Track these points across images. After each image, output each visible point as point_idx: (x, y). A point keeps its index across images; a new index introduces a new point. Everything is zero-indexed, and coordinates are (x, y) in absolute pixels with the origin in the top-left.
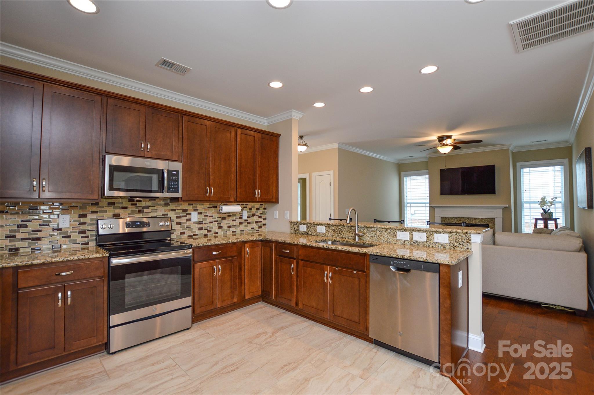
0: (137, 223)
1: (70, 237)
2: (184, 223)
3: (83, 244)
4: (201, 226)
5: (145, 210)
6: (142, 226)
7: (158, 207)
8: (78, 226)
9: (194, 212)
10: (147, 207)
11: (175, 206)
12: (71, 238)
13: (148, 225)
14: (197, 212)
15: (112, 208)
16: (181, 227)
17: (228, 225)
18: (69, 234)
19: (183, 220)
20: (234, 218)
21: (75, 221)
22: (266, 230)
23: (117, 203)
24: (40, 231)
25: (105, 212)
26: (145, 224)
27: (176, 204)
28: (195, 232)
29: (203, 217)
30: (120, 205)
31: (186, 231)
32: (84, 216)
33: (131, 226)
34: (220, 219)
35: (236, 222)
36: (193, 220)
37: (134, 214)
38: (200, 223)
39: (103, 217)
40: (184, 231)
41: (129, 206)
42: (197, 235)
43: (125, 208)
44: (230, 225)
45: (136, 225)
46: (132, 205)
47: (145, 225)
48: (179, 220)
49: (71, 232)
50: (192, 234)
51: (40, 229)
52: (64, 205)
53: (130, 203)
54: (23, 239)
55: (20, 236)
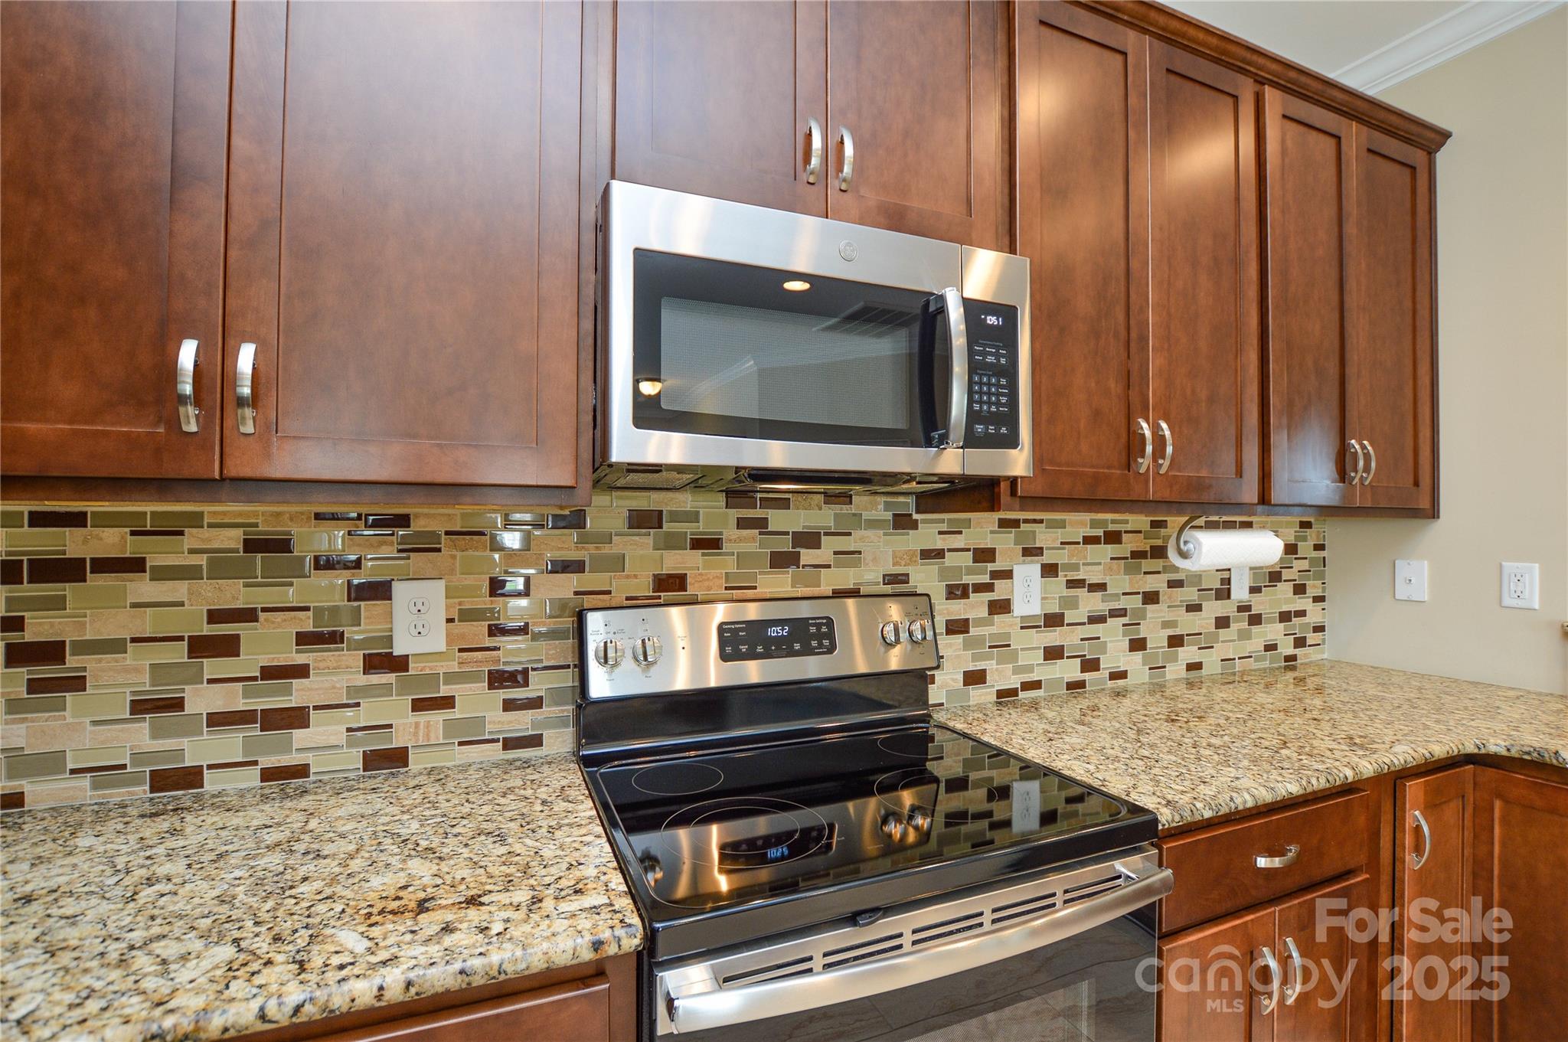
0: (774, 632)
1: (448, 702)
2: (980, 622)
3: (509, 744)
4: (1053, 637)
5: (807, 556)
6: (797, 646)
7: (862, 539)
8: (489, 642)
9: (1024, 562)
10: (810, 539)
11: (940, 533)
12: (456, 713)
13: (826, 642)
14: (1038, 567)
15: (649, 541)
16: (967, 646)
17: (1171, 632)
18: (444, 691)
19: (974, 608)
20: (1190, 594)
21: (467, 615)
22: (1325, 656)
23: (677, 517)
24: (302, 671)
25: (618, 563)
26: (814, 636)
27: (943, 521)
28: (1029, 669)
29: (1066, 592)
30: (688, 529)
31: (989, 665)
33: (744, 648)
34: (1136, 602)
35: (1203, 614)
36: (1020, 608)
37: (754, 578)
38: (1053, 620)
39: (609, 592)
40: (980, 665)
41: (730, 533)
42: (1036, 685)
43: (709, 544)
44: (1178, 632)
45: (768, 642)
46: (742, 523)
47: (814, 643)
48: (958, 609)
49: (451, 678)
50: (1014, 682)
51: (300, 659)
52: (417, 525)
53: (734, 514)
54: (218, 720)
55: (201, 700)
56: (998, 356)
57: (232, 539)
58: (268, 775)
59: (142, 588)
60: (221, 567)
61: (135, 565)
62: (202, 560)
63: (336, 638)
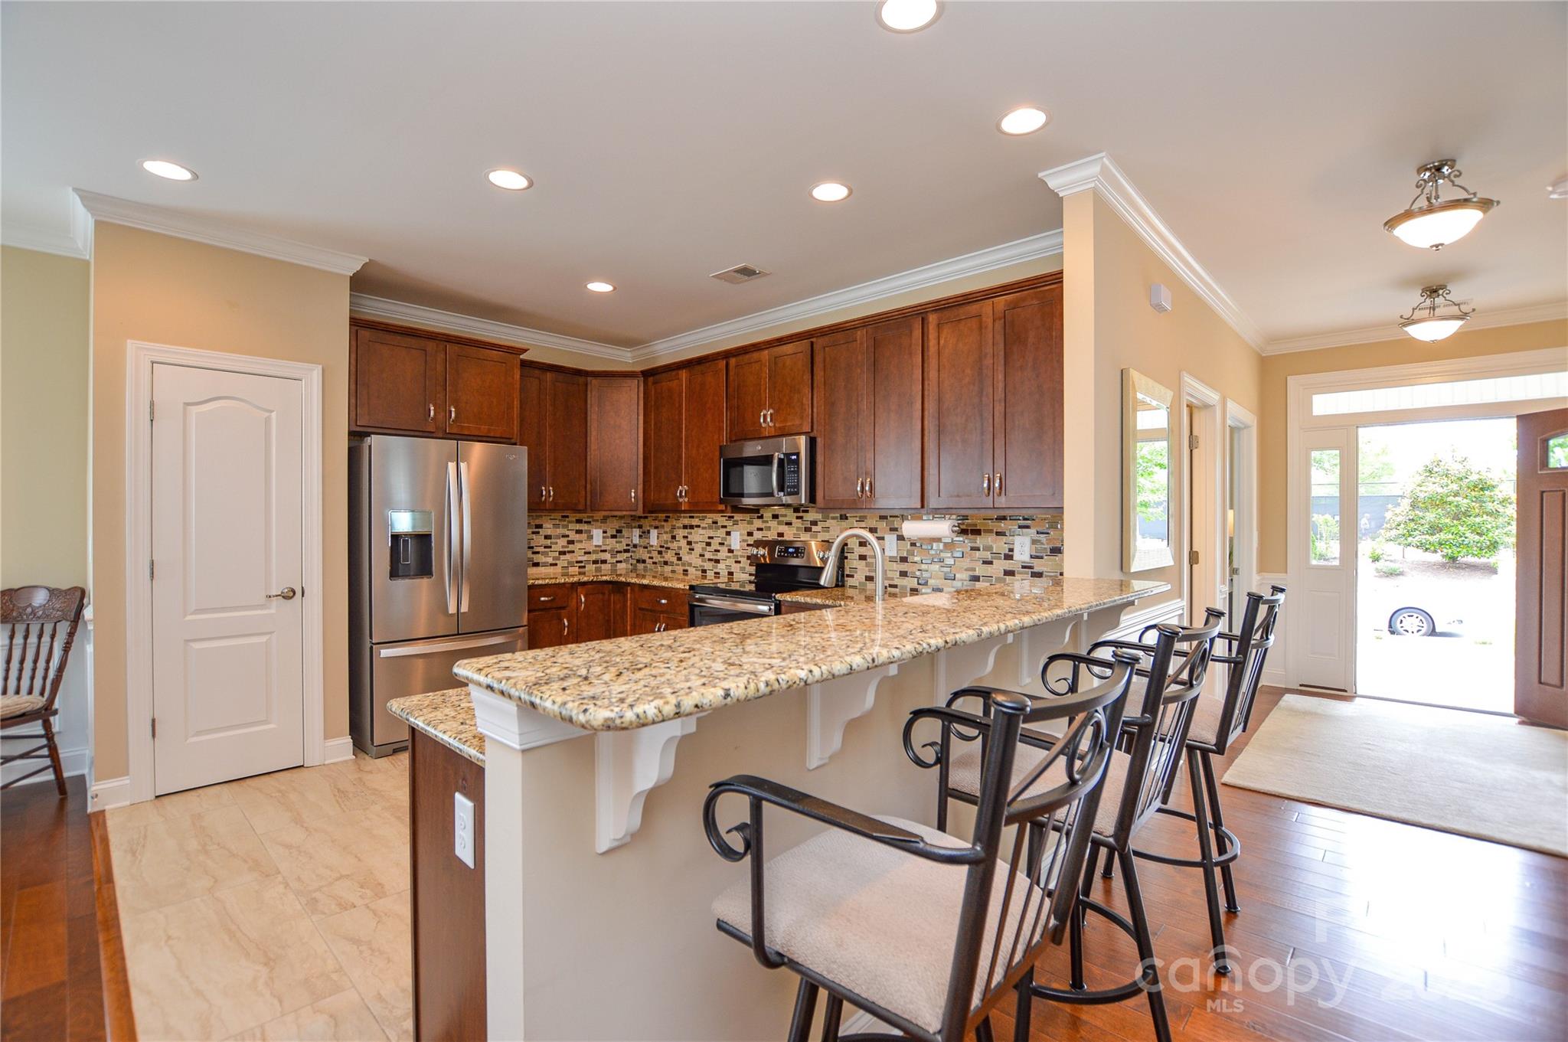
0: (790, 550)
1: (739, 562)
2: (871, 557)
3: (750, 575)
4: (904, 567)
5: (814, 528)
6: (795, 555)
7: (830, 523)
8: (747, 548)
9: (890, 534)
10: (815, 523)
11: (856, 521)
12: (741, 565)
13: (803, 555)
14: (895, 536)
15: (776, 522)
16: (867, 565)
17: (971, 573)
18: (740, 559)
19: (870, 551)
21: (744, 541)
23: (782, 516)
24: (718, 551)
25: (769, 528)
26: (800, 553)
27: (856, 517)
28: (892, 579)
29: (909, 548)
30: (785, 519)
32: (750, 534)
35: (994, 566)
37: (799, 535)
38: (904, 560)
40: (872, 574)
41: (794, 521)
42: (895, 586)
44: (977, 573)
45: (789, 553)
46: (798, 518)
48: (863, 551)
49: (741, 556)
51: (719, 548)
52: (735, 519)
53: (796, 514)
54: (710, 560)
55: (708, 555)
56: (794, 468)
57: (710, 521)
58: (715, 573)
59: (700, 531)
60: (710, 528)
61: (698, 526)
62: (707, 526)
63: (723, 544)
